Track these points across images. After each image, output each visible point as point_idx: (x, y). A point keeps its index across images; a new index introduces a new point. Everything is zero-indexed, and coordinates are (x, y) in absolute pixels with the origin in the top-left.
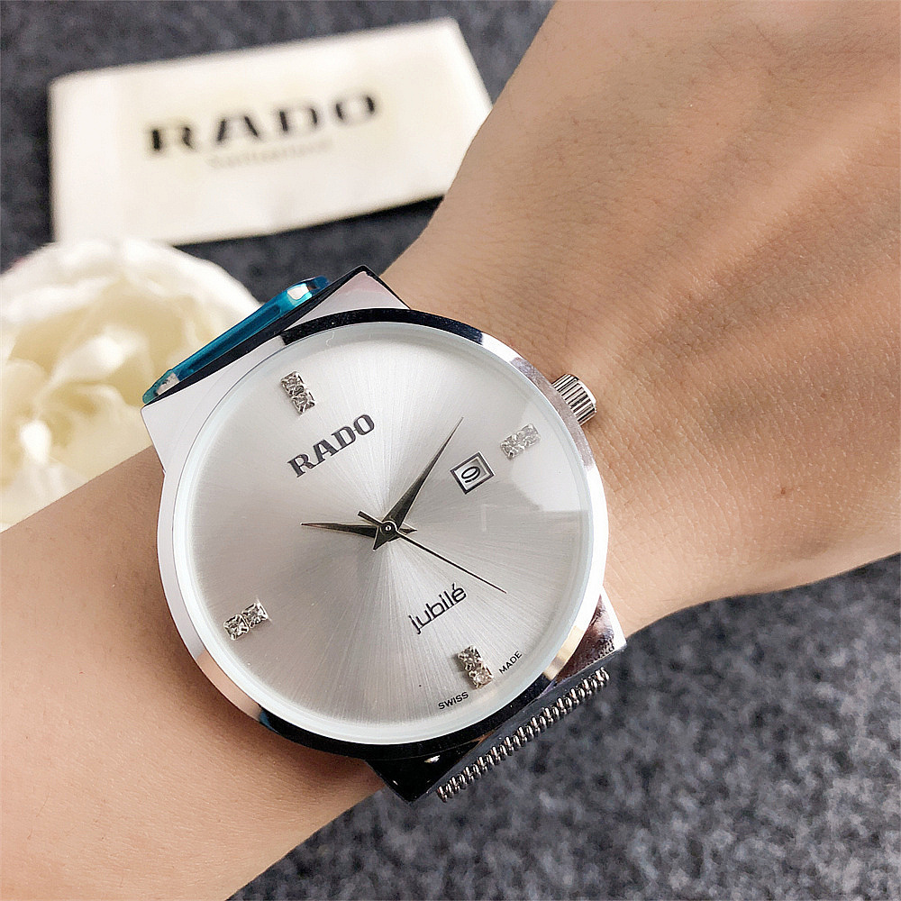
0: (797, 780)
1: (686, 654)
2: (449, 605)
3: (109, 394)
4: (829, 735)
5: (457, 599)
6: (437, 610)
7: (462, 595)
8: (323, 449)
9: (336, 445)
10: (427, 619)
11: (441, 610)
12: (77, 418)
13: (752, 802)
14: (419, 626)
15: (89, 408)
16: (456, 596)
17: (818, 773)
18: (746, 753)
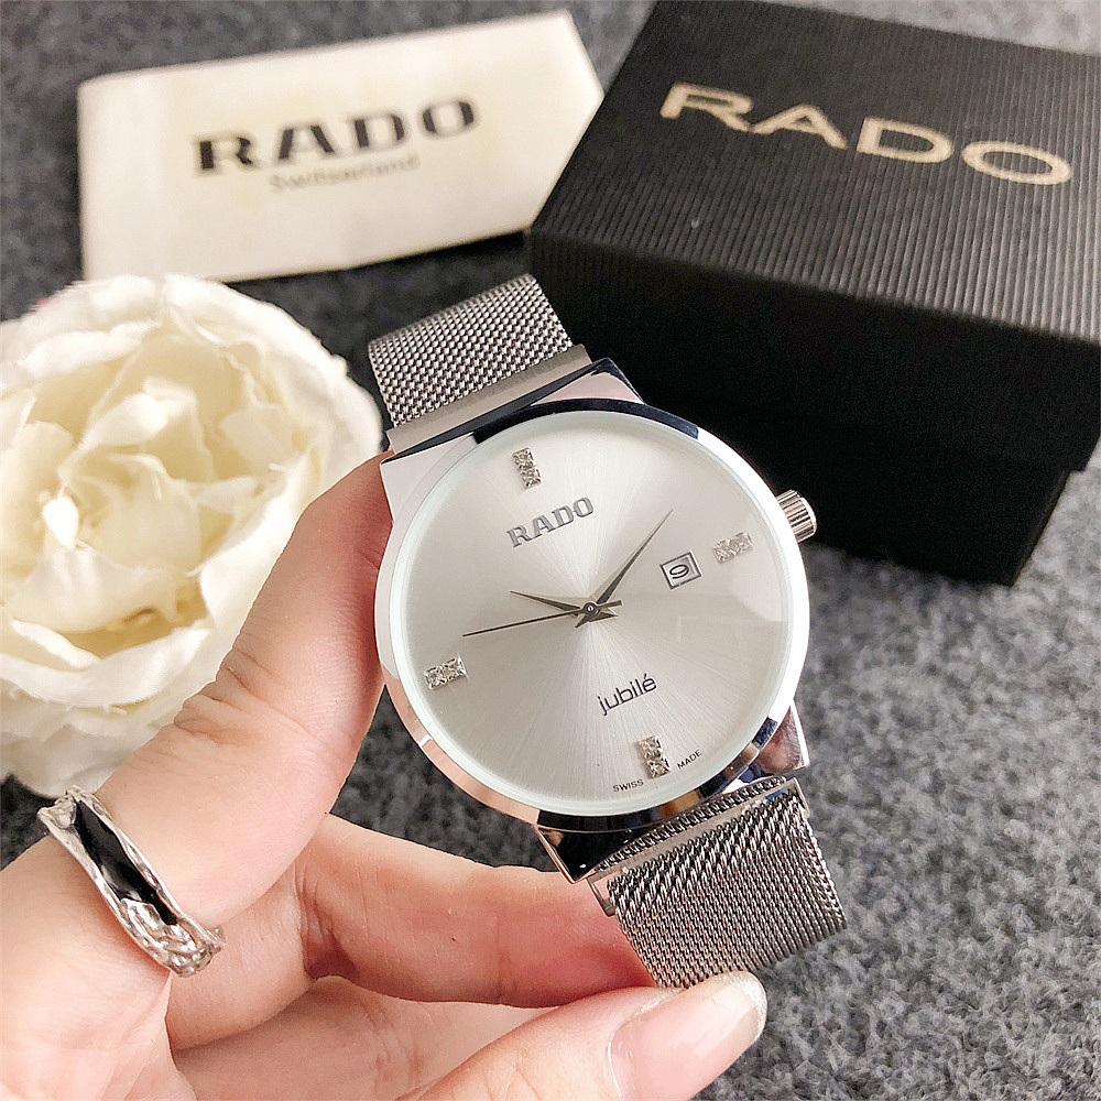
0: (982, 940)
1: (848, 784)
2: (638, 693)
3: (152, 463)
4: (1022, 883)
5: (647, 688)
6: (626, 696)
7: (652, 686)
8: (541, 525)
9: (554, 523)
10: (615, 703)
11: (630, 696)
12: (111, 492)
13: (928, 966)
14: (606, 708)
15: (127, 480)
16: (647, 685)
17: (1009, 930)
18: (920, 905)
